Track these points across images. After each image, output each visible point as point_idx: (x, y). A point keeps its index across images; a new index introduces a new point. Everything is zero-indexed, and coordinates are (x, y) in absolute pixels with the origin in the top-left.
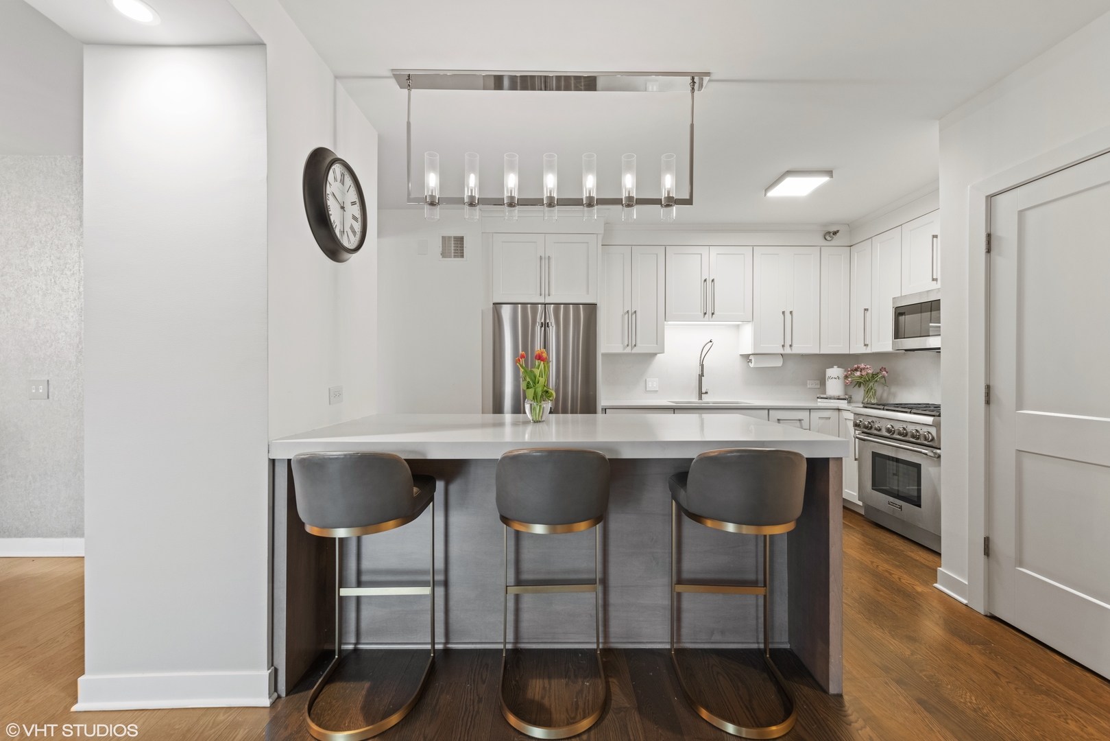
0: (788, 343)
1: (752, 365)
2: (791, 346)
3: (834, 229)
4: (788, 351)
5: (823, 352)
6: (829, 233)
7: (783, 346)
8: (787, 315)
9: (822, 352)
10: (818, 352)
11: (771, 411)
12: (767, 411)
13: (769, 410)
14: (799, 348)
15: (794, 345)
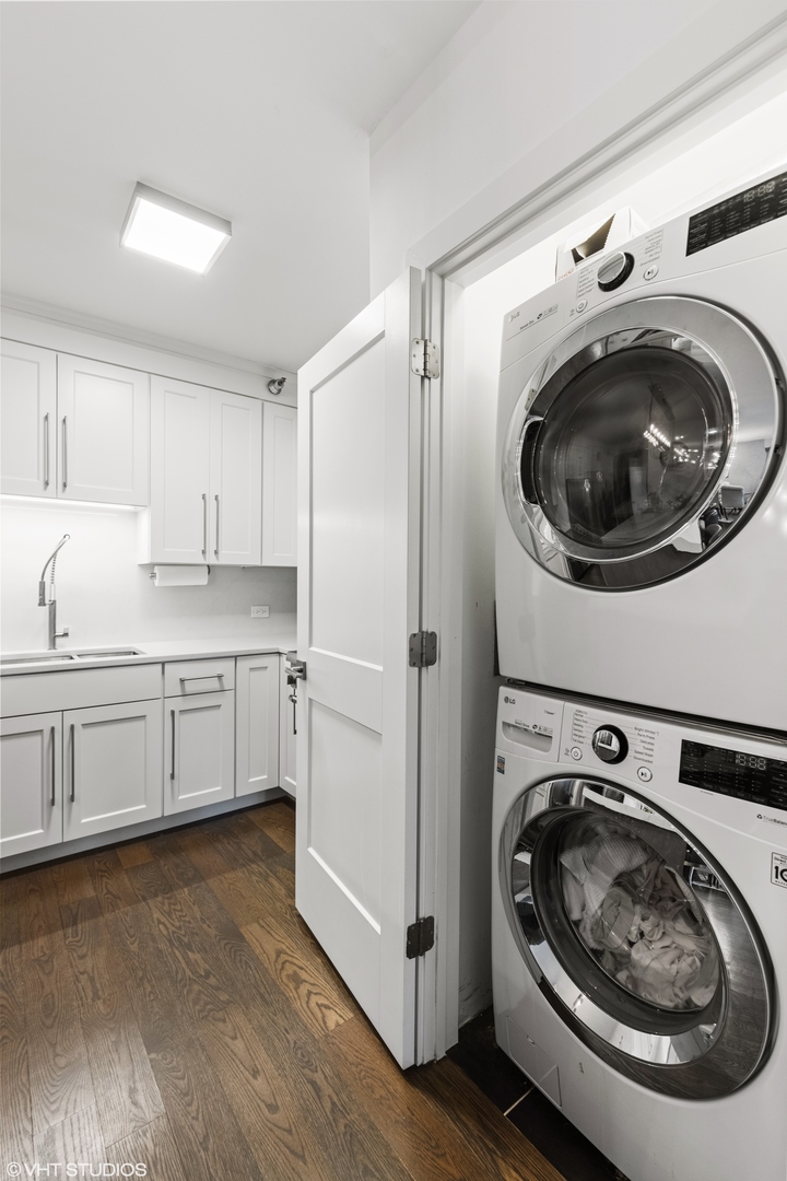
0: (211, 548)
1: (157, 582)
2: (216, 552)
3: (278, 377)
4: (212, 560)
5: (267, 563)
6: (273, 382)
7: (204, 552)
8: (211, 504)
9: (264, 564)
10: (258, 564)
11: (167, 666)
12: (160, 666)
13: (163, 664)
14: (229, 557)
15: (221, 552)
